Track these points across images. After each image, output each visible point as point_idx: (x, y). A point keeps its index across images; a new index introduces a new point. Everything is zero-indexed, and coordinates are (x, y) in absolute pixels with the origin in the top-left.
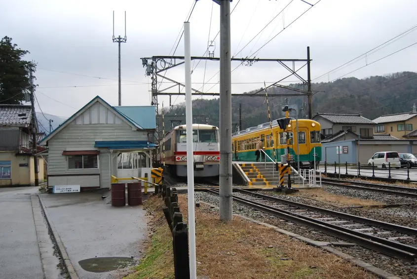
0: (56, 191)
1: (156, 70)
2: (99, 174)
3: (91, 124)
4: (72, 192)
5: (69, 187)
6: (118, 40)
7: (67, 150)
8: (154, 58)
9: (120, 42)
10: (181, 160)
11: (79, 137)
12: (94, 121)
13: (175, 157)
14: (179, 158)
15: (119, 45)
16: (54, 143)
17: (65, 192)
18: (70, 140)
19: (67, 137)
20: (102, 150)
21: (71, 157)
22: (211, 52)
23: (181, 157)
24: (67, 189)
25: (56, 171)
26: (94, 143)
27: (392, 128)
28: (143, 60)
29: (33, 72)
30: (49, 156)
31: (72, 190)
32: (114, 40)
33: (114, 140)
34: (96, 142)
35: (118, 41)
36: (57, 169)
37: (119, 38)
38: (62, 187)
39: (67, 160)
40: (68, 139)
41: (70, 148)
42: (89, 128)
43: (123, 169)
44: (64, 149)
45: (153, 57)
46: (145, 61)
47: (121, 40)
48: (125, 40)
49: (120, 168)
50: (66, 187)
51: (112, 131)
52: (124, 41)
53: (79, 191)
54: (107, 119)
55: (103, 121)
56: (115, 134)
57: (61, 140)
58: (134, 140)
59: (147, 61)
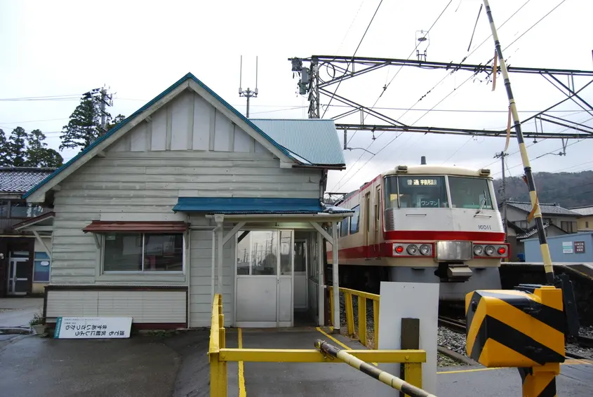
0: (64, 333)
1: (317, 82)
2: (185, 289)
3: (170, 150)
4: (107, 336)
5: (101, 321)
6: (246, 94)
7: (102, 219)
8: (315, 59)
9: (248, 96)
10: (404, 253)
11: (138, 186)
12: (179, 143)
13: (391, 245)
14: (400, 249)
15: (248, 101)
16: (69, 201)
17: (89, 336)
18: (112, 193)
19: (104, 185)
20: (196, 222)
21: (112, 238)
22: (422, 52)
23: (405, 246)
24: (94, 327)
25: (70, 276)
26: (176, 202)
27: (587, 223)
28: (293, 63)
29: (106, 106)
30: (55, 234)
31: (108, 331)
32: (240, 93)
33: (228, 195)
34: (180, 199)
35: (246, 96)
36: (72, 272)
37: (248, 92)
38: (81, 322)
39: (99, 246)
40: (107, 189)
41: (112, 215)
42: (163, 162)
43: (250, 276)
44: (94, 217)
45: (313, 57)
46: (297, 63)
47: (250, 94)
48: (256, 94)
49: (243, 270)
50: (91, 323)
51: (223, 171)
52: (254, 95)
53: (127, 335)
54: (212, 139)
55: (201, 143)
56: (234, 179)
57: (86, 193)
58: (285, 195)
59: (301, 64)
